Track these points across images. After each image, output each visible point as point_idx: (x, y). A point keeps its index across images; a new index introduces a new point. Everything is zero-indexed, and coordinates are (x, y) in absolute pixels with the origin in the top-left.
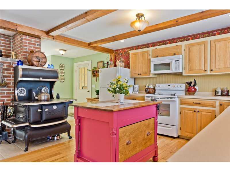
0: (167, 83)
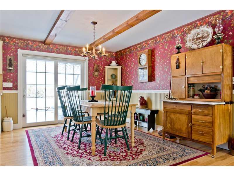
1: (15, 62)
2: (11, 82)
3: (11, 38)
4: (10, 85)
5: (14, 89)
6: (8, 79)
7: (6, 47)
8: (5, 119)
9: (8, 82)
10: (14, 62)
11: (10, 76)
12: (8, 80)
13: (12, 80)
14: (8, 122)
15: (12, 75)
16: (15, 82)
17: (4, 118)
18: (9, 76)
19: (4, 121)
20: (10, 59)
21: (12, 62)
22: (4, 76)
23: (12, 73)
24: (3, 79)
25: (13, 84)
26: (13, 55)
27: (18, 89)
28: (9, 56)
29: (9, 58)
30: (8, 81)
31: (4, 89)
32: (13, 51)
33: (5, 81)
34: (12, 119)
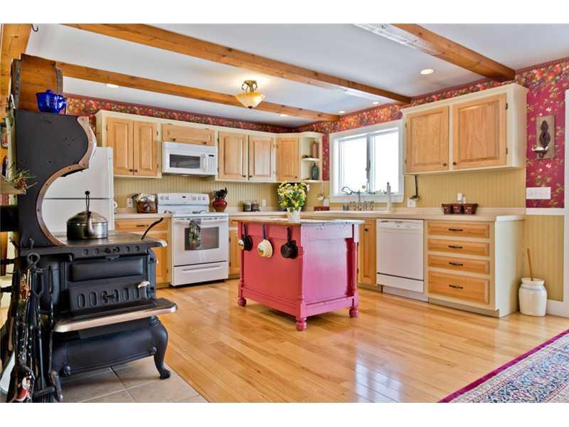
0: (179, 192)
1: (559, 128)
2: (547, 185)
3: (546, 65)
4: (544, 193)
5: (555, 203)
6: (539, 177)
7: (535, 95)
8: (526, 281)
9: (539, 186)
10: (556, 131)
11: (545, 169)
12: (539, 179)
13: (549, 180)
14: (531, 292)
15: (549, 166)
16: (558, 185)
17: (523, 280)
18: (541, 170)
19: (522, 285)
20: (544, 123)
21: (550, 131)
22: (529, 170)
23: (548, 161)
24: (527, 179)
25: (552, 191)
26: (553, 111)
27: (565, 206)
28: (543, 115)
29: (539, 122)
30: (538, 184)
31: (530, 204)
32: (552, 99)
33: (531, 183)
34: (545, 285)
